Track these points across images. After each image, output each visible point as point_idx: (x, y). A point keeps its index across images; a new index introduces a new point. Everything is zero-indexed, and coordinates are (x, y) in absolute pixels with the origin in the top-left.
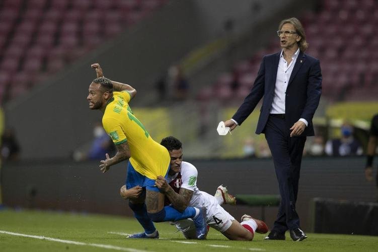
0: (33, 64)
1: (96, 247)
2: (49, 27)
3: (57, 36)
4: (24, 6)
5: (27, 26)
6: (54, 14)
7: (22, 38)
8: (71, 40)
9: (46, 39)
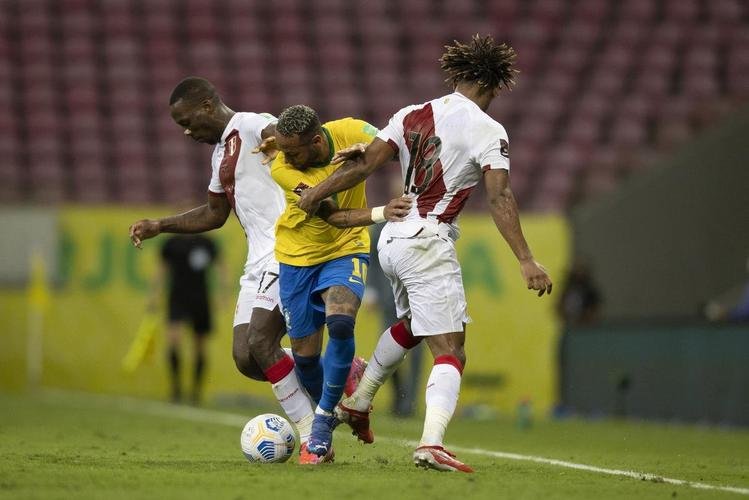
0: (630, 131)
1: (732, 493)
2: (662, 58)
3: (677, 78)
4: (612, 17)
5: (619, 57)
6: (671, 32)
7: (607, 81)
8: (704, 83)
9: (656, 82)
